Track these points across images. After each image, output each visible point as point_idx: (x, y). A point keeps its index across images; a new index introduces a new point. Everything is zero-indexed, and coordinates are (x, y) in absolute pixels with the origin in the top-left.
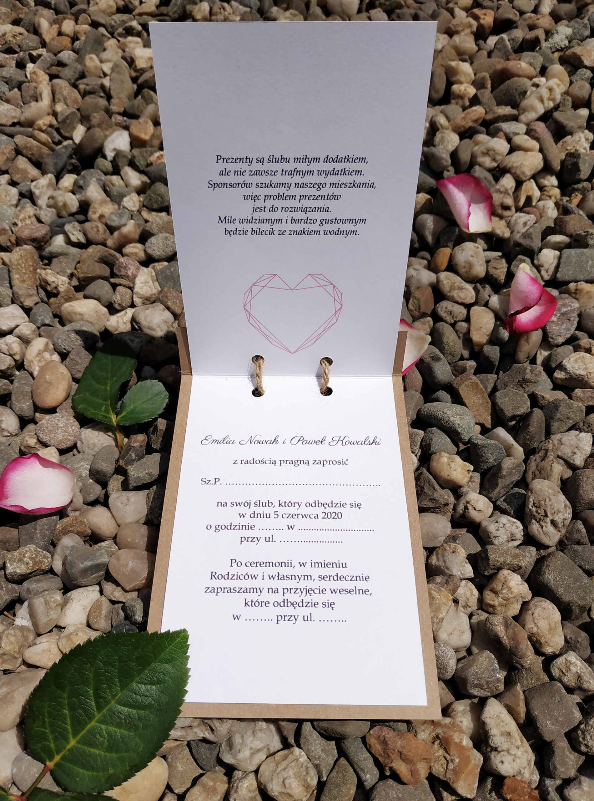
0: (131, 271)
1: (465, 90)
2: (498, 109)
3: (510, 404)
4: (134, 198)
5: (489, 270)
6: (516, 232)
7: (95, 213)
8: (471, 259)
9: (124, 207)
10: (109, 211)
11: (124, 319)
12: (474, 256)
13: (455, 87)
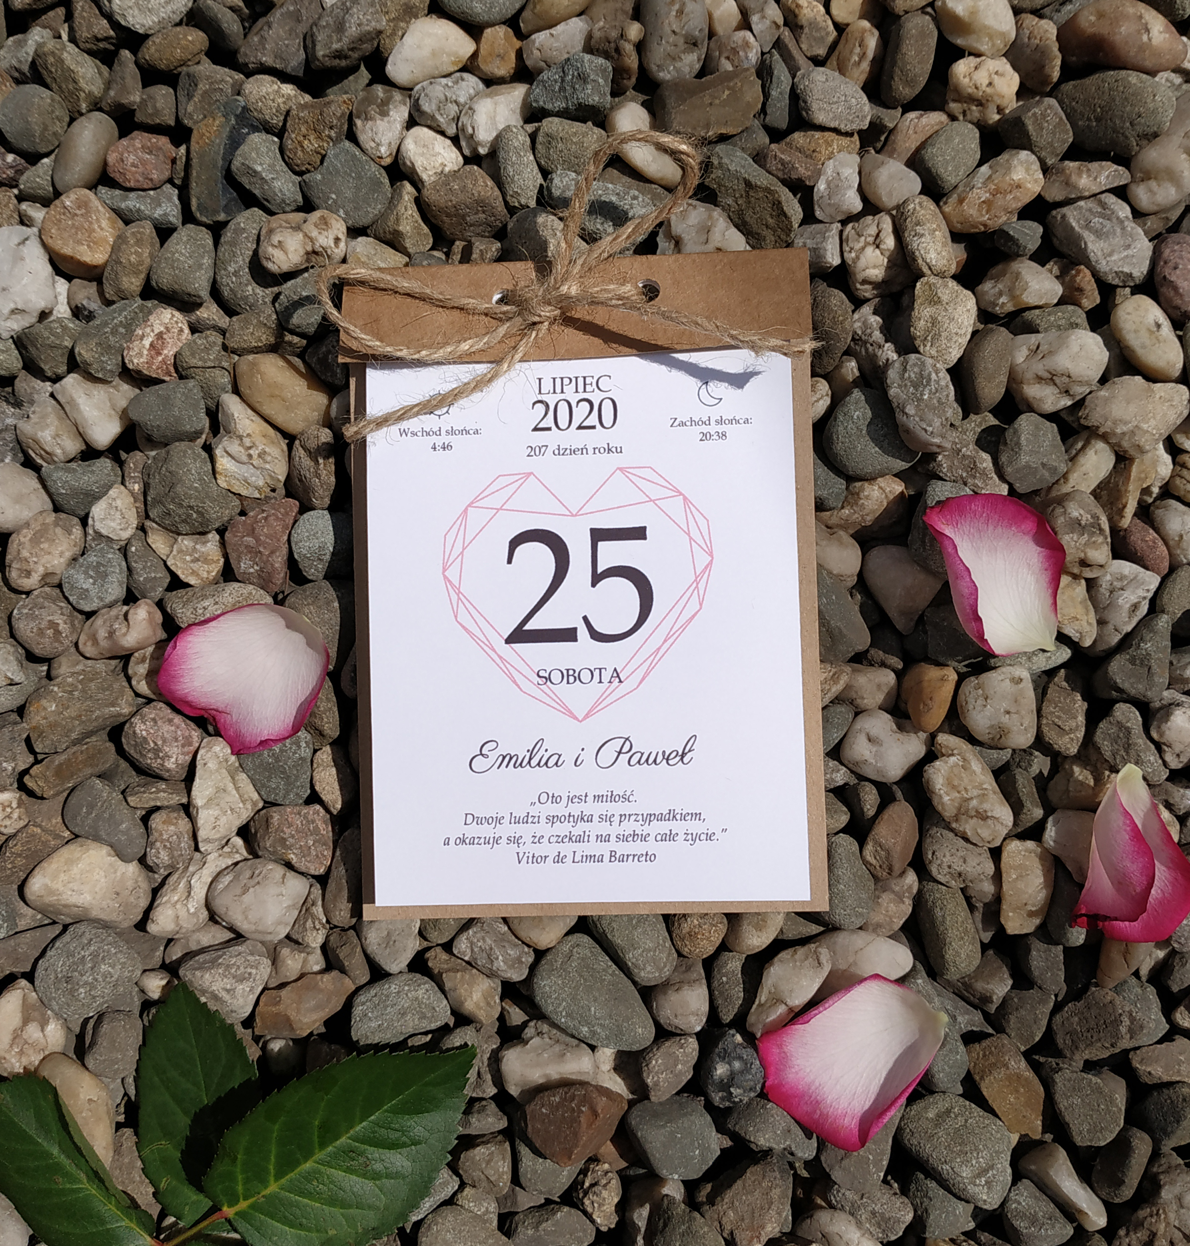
0: (173, 760)
1: (990, 84)
2: (1080, 172)
3: (1086, 1116)
4: (119, 503)
5: (1045, 729)
6: (1111, 627)
7: (28, 574)
8: (1005, 719)
9: (99, 535)
10: (62, 560)
11: (190, 906)
12: (1013, 710)
13: (961, 68)
